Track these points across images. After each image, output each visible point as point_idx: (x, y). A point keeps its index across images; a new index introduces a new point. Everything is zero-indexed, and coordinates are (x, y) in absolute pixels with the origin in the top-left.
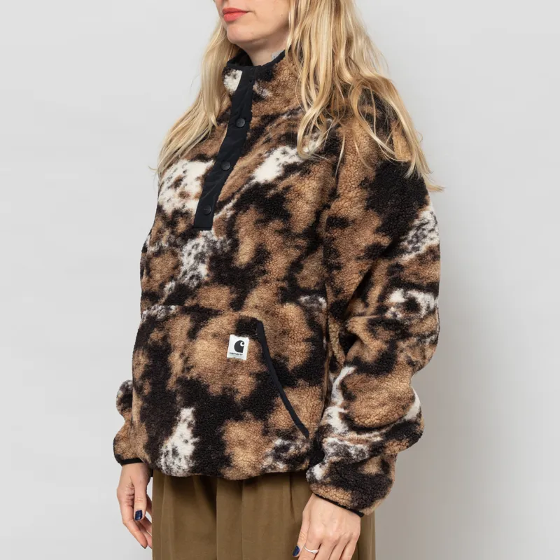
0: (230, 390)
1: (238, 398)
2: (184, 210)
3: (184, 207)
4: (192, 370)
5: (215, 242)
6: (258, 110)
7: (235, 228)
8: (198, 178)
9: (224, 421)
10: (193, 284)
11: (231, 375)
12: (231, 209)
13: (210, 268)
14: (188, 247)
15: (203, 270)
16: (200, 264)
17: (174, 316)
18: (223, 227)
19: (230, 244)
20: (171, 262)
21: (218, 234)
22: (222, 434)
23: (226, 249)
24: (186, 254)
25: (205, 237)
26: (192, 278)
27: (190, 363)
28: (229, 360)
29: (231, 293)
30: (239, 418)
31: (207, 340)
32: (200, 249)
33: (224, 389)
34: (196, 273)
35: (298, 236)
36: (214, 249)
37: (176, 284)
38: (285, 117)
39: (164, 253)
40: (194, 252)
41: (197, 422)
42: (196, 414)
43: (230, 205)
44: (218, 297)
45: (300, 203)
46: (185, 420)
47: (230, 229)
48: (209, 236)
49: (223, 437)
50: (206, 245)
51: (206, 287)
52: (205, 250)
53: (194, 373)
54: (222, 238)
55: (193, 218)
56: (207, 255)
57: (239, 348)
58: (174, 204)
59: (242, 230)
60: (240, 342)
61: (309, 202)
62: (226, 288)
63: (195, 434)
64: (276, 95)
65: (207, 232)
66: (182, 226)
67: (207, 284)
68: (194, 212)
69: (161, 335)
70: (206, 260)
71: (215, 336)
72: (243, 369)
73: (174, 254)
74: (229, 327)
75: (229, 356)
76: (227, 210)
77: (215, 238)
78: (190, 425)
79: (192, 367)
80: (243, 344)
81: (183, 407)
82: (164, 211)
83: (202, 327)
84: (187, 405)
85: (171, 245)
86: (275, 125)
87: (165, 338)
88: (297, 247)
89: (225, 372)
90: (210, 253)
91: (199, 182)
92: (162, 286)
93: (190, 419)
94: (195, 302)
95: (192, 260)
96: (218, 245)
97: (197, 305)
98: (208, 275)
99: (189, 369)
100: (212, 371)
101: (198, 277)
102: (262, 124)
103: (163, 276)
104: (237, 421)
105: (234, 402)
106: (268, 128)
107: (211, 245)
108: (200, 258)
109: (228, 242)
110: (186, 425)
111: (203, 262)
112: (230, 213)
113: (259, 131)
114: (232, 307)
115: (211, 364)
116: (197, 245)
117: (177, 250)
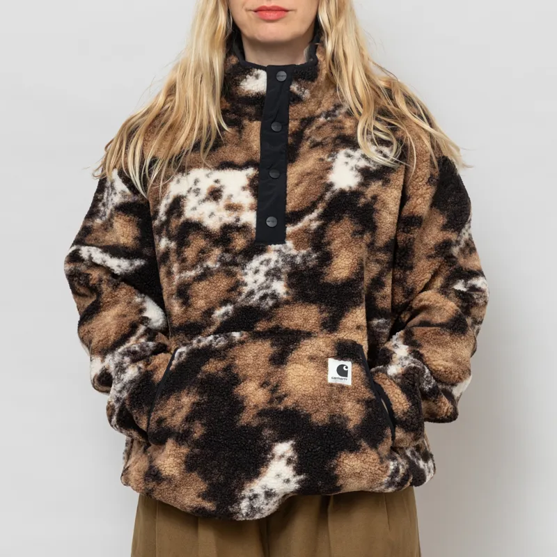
0: (340, 417)
1: (351, 425)
2: (240, 224)
3: (238, 220)
4: (286, 399)
5: (294, 257)
6: (297, 113)
7: (325, 240)
8: (244, 188)
9: (336, 453)
10: (267, 304)
11: (338, 401)
12: (316, 220)
13: (290, 285)
14: (255, 263)
15: (280, 287)
16: (275, 281)
17: (242, 343)
18: (306, 240)
19: (317, 258)
20: (224, 283)
21: (297, 246)
22: (334, 469)
23: (311, 264)
24: (250, 273)
25: (279, 251)
26: (264, 297)
27: (281, 392)
28: (331, 385)
29: (321, 312)
30: (354, 448)
31: (301, 364)
32: (272, 265)
33: (332, 417)
34: (269, 292)
35: (379, 249)
36: (293, 264)
37: (234, 307)
38: (322, 119)
39: (212, 275)
40: (264, 269)
41: (299, 457)
42: (296, 448)
43: (314, 215)
44: (304, 316)
45: (384, 214)
46: (282, 456)
47: (318, 241)
48: (284, 251)
49: (336, 472)
50: (280, 259)
51: (287, 306)
52: (280, 265)
53: (289, 402)
54: (304, 252)
55: (254, 232)
56: (283, 270)
57: (341, 371)
58: (221, 219)
59: (336, 242)
60: (343, 366)
61: (392, 213)
62: (314, 306)
63: (298, 471)
64: (313, 96)
65: (280, 246)
66: (240, 242)
67: (287, 302)
68: (254, 225)
69: (221, 365)
70: (283, 276)
71: (312, 358)
72: (349, 395)
73: (230, 274)
74: (328, 350)
75: (330, 380)
76: (311, 221)
77: (294, 252)
78: (289, 461)
79: (285, 396)
80: (347, 368)
81: (276, 441)
82: (205, 228)
83: (292, 350)
84: (282, 439)
85: (224, 263)
86: (314, 128)
87: (228, 369)
88: (378, 261)
89: (330, 398)
90: (288, 269)
91: (248, 193)
92: (209, 312)
93: (290, 453)
94: (273, 324)
95: (261, 278)
96: (298, 260)
97: (277, 327)
98: (287, 293)
99: (280, 399)
100: (313, 398)
101: (274, 296)
102: (301, 128)
103: (211, 302)
104: (351, 451)
105: (346, 431)
106: (307, 132)
107: (289, 259)
108: (273, 274)
109: (314, 256)
110: (284, 461)
111: (279, 279)
112: (315, 225)
113: (299, 136)
114: (325, 328)
115: (311, 389)
116: (268, 261)
117: (235, 269)
